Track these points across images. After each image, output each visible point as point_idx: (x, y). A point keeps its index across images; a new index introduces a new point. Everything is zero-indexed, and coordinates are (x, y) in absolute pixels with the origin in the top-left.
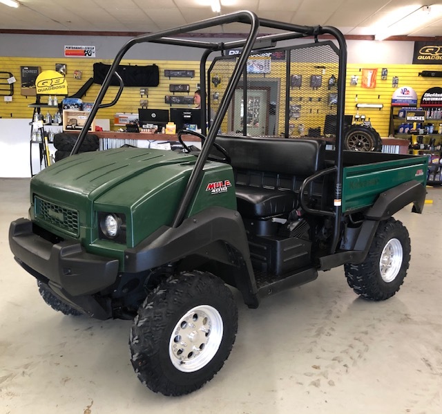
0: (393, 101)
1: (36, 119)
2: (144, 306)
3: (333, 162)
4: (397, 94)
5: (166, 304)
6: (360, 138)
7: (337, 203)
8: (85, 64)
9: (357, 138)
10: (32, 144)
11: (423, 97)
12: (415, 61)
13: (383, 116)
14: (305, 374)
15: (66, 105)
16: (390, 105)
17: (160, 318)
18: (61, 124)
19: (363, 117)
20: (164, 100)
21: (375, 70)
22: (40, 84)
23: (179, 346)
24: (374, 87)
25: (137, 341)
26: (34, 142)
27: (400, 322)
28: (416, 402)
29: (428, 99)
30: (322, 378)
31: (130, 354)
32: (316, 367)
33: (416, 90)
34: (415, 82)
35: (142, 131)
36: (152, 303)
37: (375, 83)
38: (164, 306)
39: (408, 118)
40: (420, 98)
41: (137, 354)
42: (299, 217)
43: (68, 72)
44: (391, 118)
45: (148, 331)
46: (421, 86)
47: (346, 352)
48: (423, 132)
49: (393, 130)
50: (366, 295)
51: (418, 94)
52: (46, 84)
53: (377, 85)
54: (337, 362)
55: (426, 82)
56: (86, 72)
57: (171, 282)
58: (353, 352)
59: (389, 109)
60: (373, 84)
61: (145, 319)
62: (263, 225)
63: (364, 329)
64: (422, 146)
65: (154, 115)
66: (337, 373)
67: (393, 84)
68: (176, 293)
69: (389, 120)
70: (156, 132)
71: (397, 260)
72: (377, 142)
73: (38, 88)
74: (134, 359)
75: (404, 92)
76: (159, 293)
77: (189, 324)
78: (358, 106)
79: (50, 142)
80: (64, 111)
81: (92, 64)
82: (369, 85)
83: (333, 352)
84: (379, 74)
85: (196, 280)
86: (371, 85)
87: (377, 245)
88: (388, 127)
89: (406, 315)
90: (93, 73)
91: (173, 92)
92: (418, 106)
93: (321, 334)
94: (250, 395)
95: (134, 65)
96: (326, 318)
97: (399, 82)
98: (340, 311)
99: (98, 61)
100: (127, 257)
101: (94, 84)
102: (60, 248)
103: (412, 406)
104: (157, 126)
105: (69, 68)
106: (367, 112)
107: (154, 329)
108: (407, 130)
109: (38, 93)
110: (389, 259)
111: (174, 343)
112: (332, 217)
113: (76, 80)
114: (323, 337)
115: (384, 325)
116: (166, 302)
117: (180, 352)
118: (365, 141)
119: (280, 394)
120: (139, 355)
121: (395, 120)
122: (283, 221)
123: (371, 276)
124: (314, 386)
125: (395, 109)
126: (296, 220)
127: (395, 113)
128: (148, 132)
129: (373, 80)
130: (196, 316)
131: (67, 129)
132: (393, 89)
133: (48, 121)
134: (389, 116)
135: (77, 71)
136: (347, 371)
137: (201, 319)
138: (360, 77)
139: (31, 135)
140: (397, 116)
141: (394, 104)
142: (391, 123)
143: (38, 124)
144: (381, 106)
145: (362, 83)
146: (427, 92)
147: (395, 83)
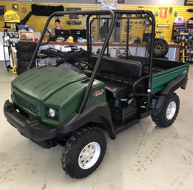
0: (174, 23)
1: (6, 35)
2: (67, 145)
3: (148, 72)
4: (176, 21)
5: (76, 144)
6: (158, 44)
7: (149, 91)
8: (27, 5)
9: (157, 45)
10: (5, 47)
11: (188, 22)
12: (185, 4)
13: (169, 31)
14: (134, 165)
15: (20, 28)
16: (173, 25)
17: (74, 150)
18: (18, 38)
19: (160, 31)
20: (66, 23)
21: (166, 9)
22: (6, 17)
23: (82, 159)
24: (166, 17)
25: (65, 160)
26: (5, 46)
27: (174, 138)
28: (179, 177)
29: (190, 23)
30: (141, 167)
31: (62, 165)
32: (139, 162)
33: (185, 18)
34: (185, 15)
35: (58, 41)
36: (70, 144)
37: (166, 15)
38: (76, 145)
39: (181, 34)
40: (187, 22)
41: (65, 165)
42: (132, 97)
43: (19, 8)
44: (173, 32)
45: (69, 156)
46: (187, 16)
47: (151, 154)
48: (187, 41)
49: (174, 38)
50: (160, 125)
51: (186, 20)
52: (9, 17)
53: (167, 16)
54: (147, 159)
55: (190, 15)
56: (28, 9)
57: (78, 134)
58: (154, 154)
59: (172, 27)
60: (165, 15)
61: (68, 151)
62: (117, 101)
63: (159, 142)
64: (186, 47)
65: (62, 33)
66: (148, 164)
67: (175, 15)
68: (81, 139)
69: (172, 32)
70: (64, 41)
71: (174, 110)
72: (166, 46)
73: (5, 19)
74: (64, 167)
75: (179, 19)
76: (73, 139)
77: (87, 150)
78: (158, 26)
79: (13, 46)
80: (19, 31)
81: (31, 5)
82: (163, 16)
83: (146, 154)
84: (168, 10)
85: (89, 132)
86: (164, 16)
87: (165, 105)
88: (171, 36)
89: (176, 134)
90: (31, 9)
91: (71, 19)
92: (186, 26)
93: (141, 145)
94: (112, 176)
95: (51, 5)
96: (143, 137)
97: (178, 14)
98: (149, 133)
99: (34, 3)
100: (60, 127)
101: (32, 15)
102: (29, 122)
103: (178, 179)
104: (64, 38)
105: (19, 6)
106: (162, 29)
107: (72, 155)
108: (180, 38)
109: (5, 22)
110: (170, 110)
111: (80, 158)
112: (147, 96)
113: (23, 13)
114: (142, 147)
115: (167, 140)
116: (77, 144)
117: (83, 161)
118: (161, 46)
119: (124, 175)
120: (66, 165)
121: (174, 33)
122: (125, 100)
123: (162, 118)
124: (138, 171)
125: (175, 27)
126: (131, 99)
127: (175, 29)
128: (60, 41)
129: (165, 13)
130: (89, 146)
131: (21, 40)
132: (174, 18)
133: (11, 36)
134: (172, 31)
135: (23, 8)
136: (152, 163)
137: (91, 147)
138: (159, 12)
139: (4, 43)
140: (176, 31)
141: (175, 25)
142: (173, 34)
143: (7, 38)
144: (168, 26)
145: (160, 15)
146: (190, 19)
147: (176, 15)
